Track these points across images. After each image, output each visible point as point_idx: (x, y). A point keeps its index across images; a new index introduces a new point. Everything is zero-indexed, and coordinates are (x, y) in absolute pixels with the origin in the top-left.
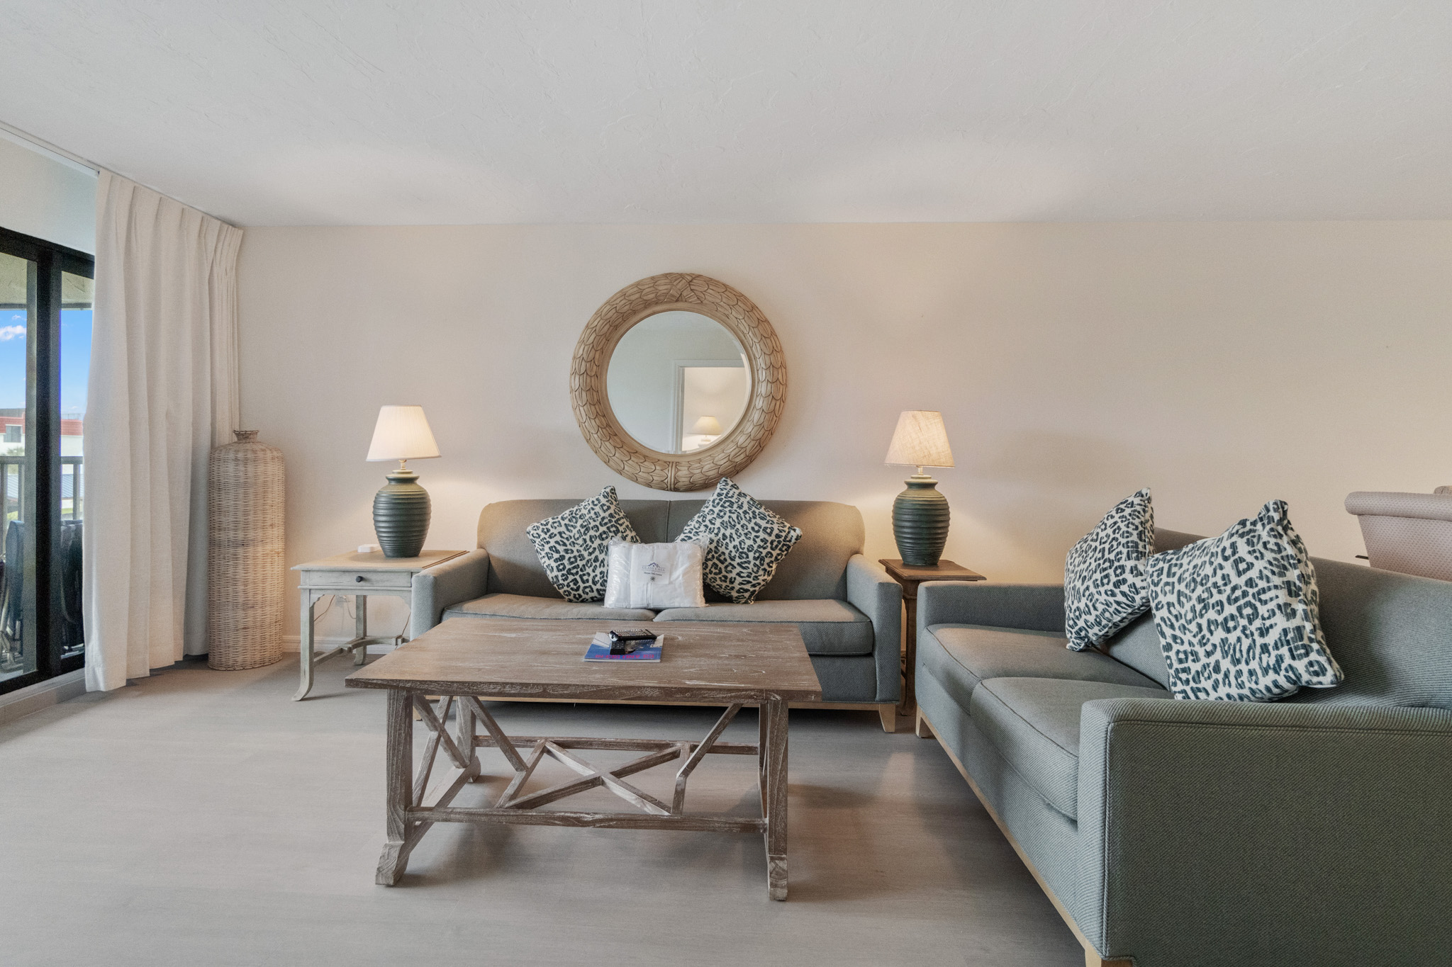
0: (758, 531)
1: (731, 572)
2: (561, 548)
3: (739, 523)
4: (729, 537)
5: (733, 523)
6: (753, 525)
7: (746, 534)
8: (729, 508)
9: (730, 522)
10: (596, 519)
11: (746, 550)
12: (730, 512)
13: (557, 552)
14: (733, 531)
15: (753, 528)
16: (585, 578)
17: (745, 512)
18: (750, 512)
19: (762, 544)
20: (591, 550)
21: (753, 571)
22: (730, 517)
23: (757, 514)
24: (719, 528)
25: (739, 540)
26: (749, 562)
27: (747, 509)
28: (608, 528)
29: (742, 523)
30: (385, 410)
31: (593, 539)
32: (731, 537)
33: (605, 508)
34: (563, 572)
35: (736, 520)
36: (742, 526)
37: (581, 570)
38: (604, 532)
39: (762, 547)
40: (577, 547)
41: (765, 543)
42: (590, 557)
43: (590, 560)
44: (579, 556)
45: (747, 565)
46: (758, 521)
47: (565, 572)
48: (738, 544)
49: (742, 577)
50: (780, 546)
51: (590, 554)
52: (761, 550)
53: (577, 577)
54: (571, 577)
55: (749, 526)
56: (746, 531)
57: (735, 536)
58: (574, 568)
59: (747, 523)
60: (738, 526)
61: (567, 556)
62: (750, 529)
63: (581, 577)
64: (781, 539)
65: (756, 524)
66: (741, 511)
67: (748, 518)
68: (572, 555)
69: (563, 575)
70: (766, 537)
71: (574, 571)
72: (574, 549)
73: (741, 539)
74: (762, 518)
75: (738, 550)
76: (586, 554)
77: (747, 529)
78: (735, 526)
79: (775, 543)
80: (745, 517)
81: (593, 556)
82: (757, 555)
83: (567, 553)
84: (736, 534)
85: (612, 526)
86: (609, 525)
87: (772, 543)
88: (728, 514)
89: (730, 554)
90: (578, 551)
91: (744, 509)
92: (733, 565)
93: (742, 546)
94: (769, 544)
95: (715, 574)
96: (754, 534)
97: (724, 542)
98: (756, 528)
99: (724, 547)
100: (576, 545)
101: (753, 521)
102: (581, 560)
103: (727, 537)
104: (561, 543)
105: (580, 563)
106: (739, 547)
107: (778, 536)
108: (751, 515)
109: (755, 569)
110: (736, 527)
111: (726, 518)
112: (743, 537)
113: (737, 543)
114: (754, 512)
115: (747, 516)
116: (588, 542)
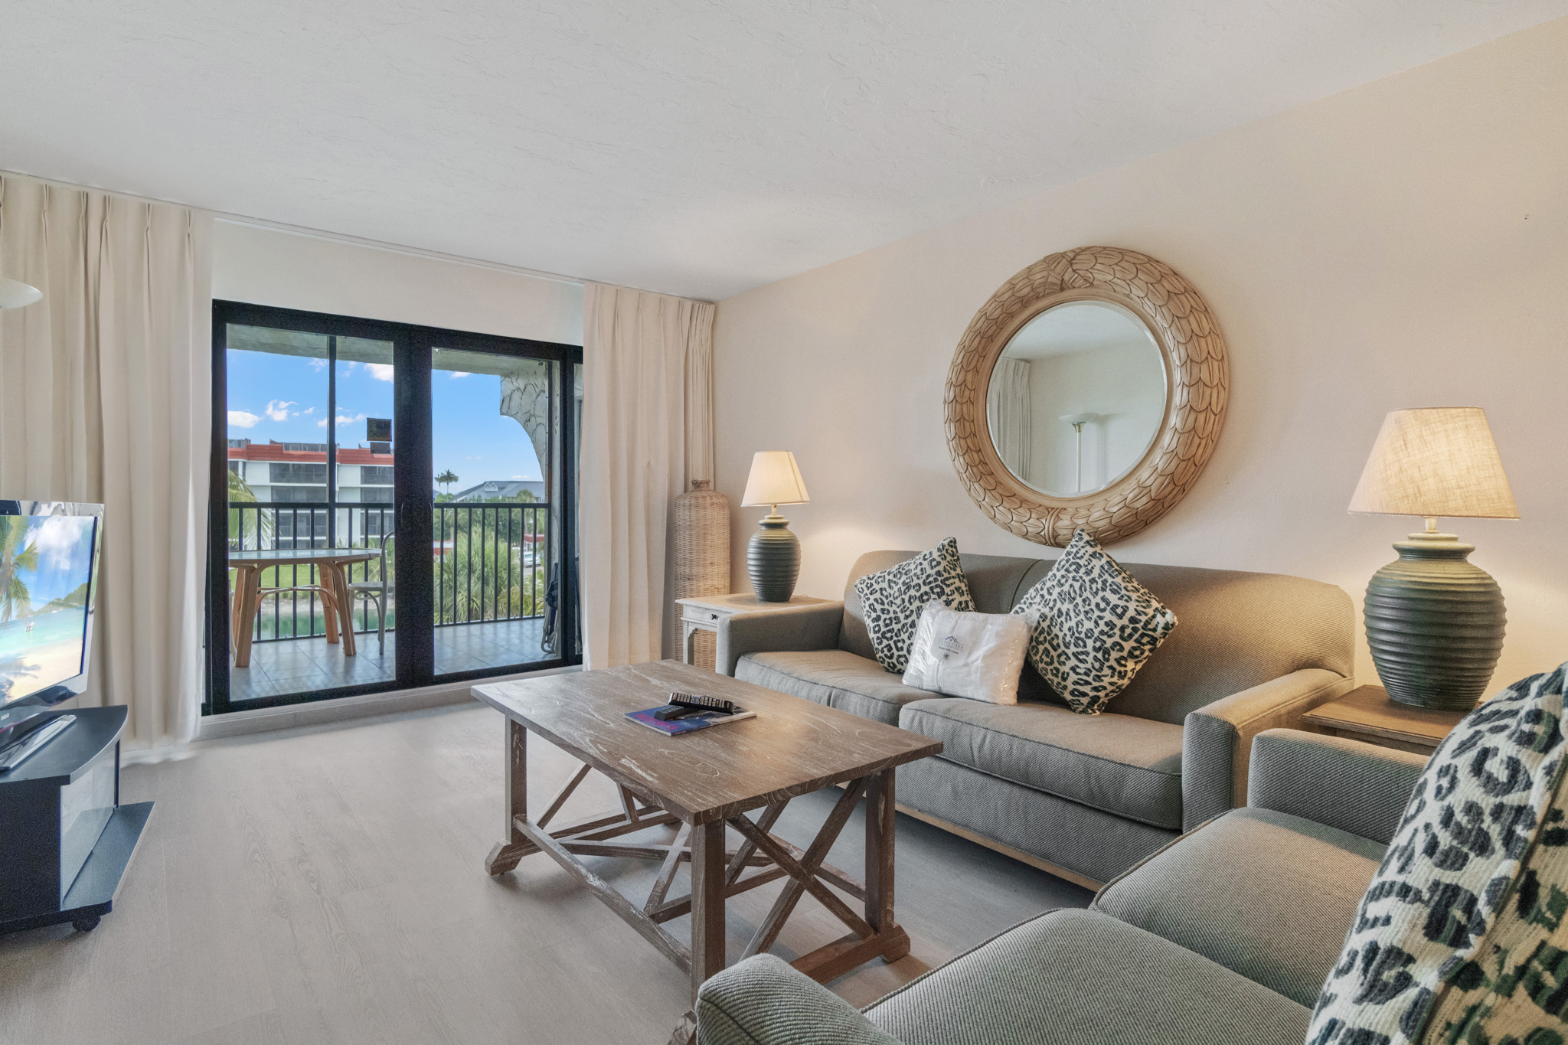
0: (1103, 610)
1: (1064, 663)
2: (878, 607)
3: (1081, 596)
4: (1065, 613)
5: (1073, 595)
6: (1099, 601)
7: (1086, 612)
8: (1074, 574)
9: (1069, 594)
10: (920, 576)
11: (1083, 636)
12: (1074, 579)
13: (875, 610)
14: (1071, 607)
15: (1098, 605)
16: (900, 645)
17: (1093, 581)
18: (1099, 581)
19: (1106, 629)
20: (908, 613)
21: (1093, 667)
22: (1071, 586)
23: (1108, 585)
24: (1055, 600)
25: (1076, 620)
26: (1087, 654)
27: (1097, 576)
28: (931, 588)
29: (1085, 596)
30: (757, 455)
31: (912, 600)
32: (1067, 614)
33: (934, 563)
34: (878, 635)
35: (1078, 592)
36: (1084, 601)
37: (896, 635)
38: (926, 593)
39: (1106, 633)
40: (894, 607)
41: (1112, 629)
42: (906, 621)
43: (906, 624)
44: (895, 619)
45: (1084, 657)
46: (1108, 594)
47: (879, 635)
48: (1075, 626)
49: (1078, 674)
50: (1136, 636)
51: (907, 617)
52: (1104, 638)
53: (892, 643)
54: (885, 642)
55: (1094, 601)
56: (1087, 608)
57: (1072, 614)
58: (889, 631)
59: (1091, 597)
60: (1079, 600)
61: (883, 617)
62: (1093, 606)
63: (895, 643)
64: (1139, 626)
65: (1103, 599)
66: (1087, 579)
67: (1094, 590)
68: (888, 617)
69: (878, 638)
70: (1115, 619)
71: (888, 635)
72: (891, 609)
73: (1079, 618)
74: (1114, 592)
75: (1073, 634)
76: (902, 616)
77: (1089, 605)
78: (1074, 599)
79: (1128, 631)
80: (1091, 588)
81: (909, 620)
82: (1098, 644)
83: (883, 613)
84: (1075, 611)
85: (937, 586)
86: (933, 584)
87: (1123, 629)
88: (1070, 581)
89: (1064, 638)
90: (895, 612)
91: (1092, 576)
92: (1066, 654)
93: (1080, 630)
94: (1117, 631)
95: (1046, 663)
96: (1097, 613)
97: (1059, 621)
98: (1103, 605)
99: (1057, 627)
100: (893, 605)
101: (1101, 594)
102: (896, 623)
103: (1062, 614)
104: (880, 601)
105: (896, 627)
106: (1075, 631)
107: (1133, 620)
108: (1100, 585)
109: (1097, 665)
110: (1076, 601)
111: (1066, 588)
112: (1082, 616)
113: (1073, 623)
114: (1104, 582)
115: (1094, 586)
116: (907, 603)
